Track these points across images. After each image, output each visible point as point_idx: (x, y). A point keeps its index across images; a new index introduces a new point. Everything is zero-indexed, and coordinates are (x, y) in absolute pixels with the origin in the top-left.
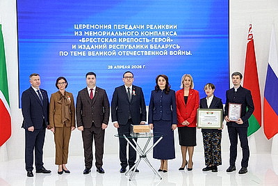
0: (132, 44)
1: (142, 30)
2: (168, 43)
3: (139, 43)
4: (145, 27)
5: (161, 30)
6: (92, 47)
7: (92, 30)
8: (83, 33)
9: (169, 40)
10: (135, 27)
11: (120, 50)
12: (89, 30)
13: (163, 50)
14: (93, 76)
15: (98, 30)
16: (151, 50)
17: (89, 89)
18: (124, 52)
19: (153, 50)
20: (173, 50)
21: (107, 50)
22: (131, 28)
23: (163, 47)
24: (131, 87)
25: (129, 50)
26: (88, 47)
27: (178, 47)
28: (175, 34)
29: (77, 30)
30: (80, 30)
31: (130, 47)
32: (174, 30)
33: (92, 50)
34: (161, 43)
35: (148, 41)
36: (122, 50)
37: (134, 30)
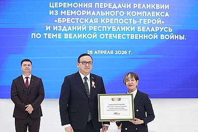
0: (116, 25)
1: (128, 10)
2: (159, 25)
3: (124, 25)
4: (132, 6)
5: (151, 10)
6: (70, 28)
7: (70, 9)
8: (59, 12)
9: (159, 21)
10: (120, 6)
11: (102, 32)
12: (66, 9)
13: (153, 33)
14: (29, 63)
15: (77, 9)
16: (139, 33)
17: (24, 77)
18: (107, 35)
19: (141, 33)
20: (164, 33)
21: (87, 32)
22: (115, 6)
23: (153, 29)
24: (88, 77)
25: (113, 33)
26: (65, 29)
27: (170, 30)
28: (167, 14)
29: (52, 9)
30: (55, 9)
31: (114, 29)
32: (165, 10)
33: (69, 32)
34: (151, 26)
35: (135, 22)
36: (104, 32)
37: (119, 10)
